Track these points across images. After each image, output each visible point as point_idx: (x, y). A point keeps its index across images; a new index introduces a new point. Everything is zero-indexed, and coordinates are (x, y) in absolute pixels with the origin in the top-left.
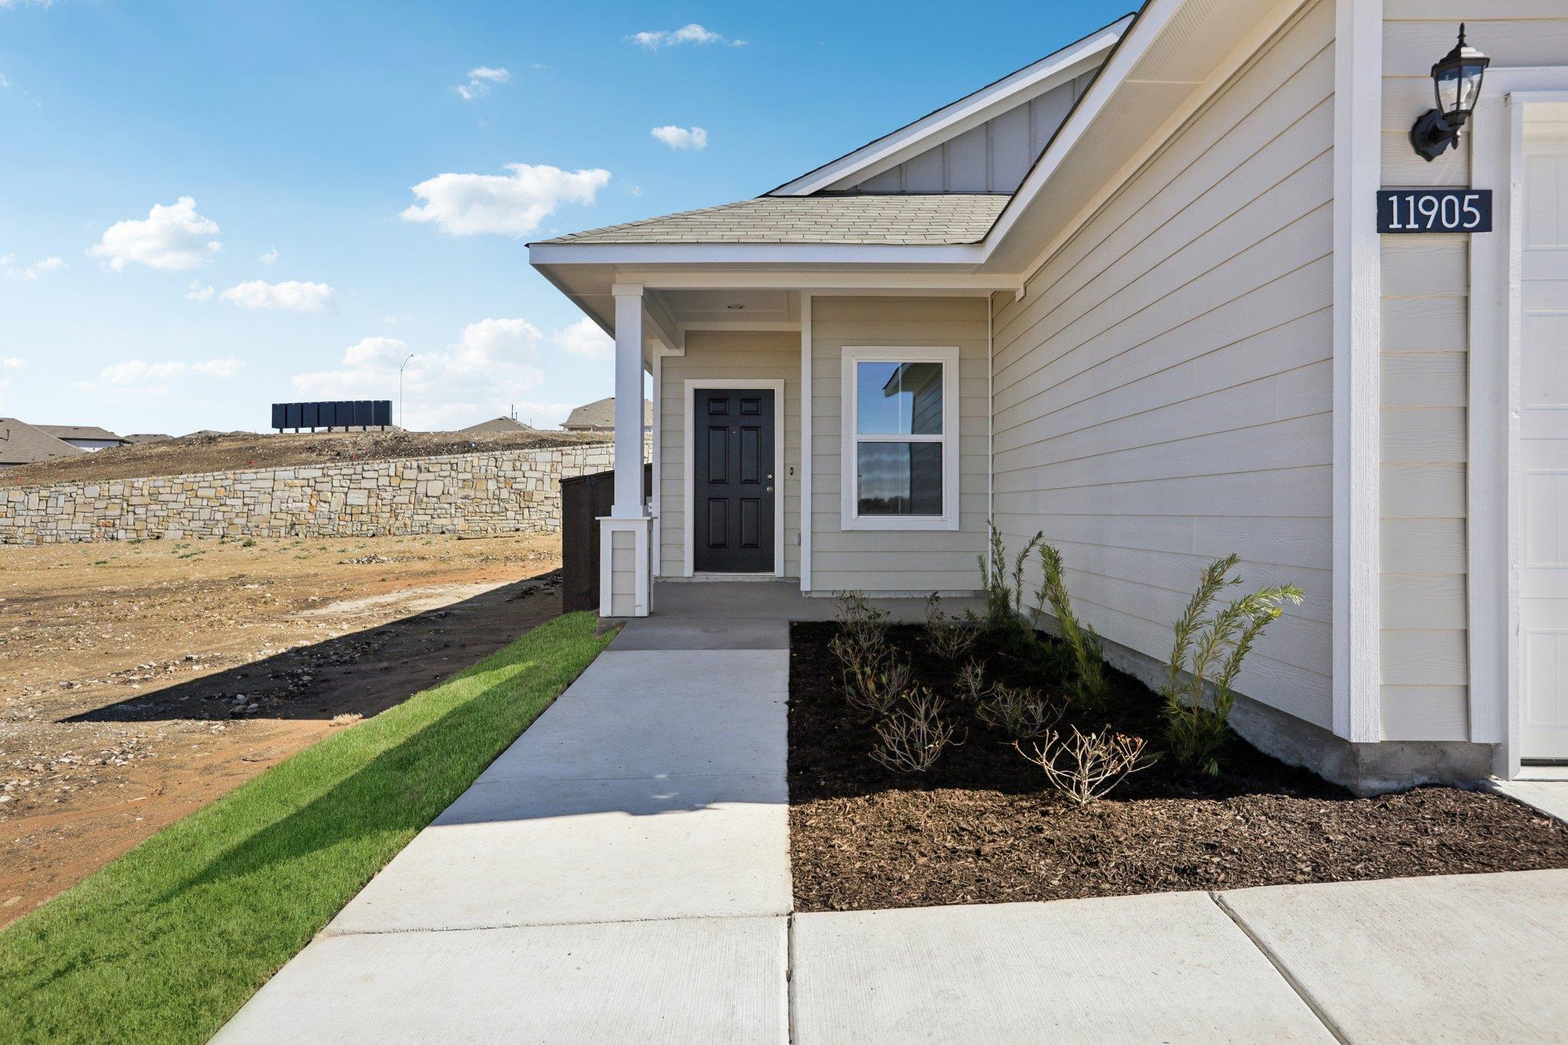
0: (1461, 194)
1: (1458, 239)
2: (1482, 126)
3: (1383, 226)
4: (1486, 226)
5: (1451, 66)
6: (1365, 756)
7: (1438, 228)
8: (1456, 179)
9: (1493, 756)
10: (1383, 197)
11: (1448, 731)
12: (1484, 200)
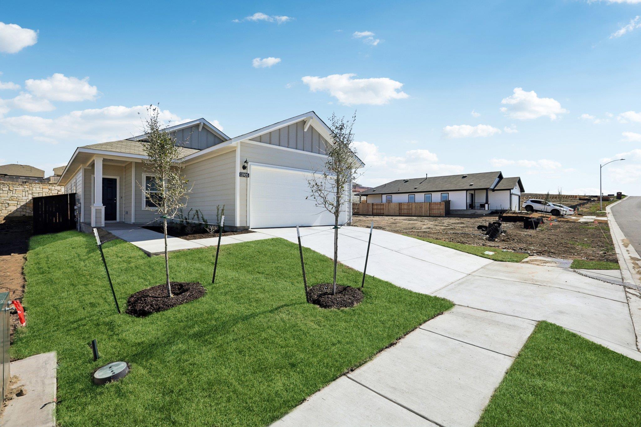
0: (247, 173)
1: (246, 178)
2: (248, 167)
3: (240, 176)
4: (249, 177)
5: (246, 162)
6: (238, 228)
7: (245, 177)
8: (246, 172)
9: (249, 227)
10: (240, 173)
11: (245, 225)
12: (248, 174)
